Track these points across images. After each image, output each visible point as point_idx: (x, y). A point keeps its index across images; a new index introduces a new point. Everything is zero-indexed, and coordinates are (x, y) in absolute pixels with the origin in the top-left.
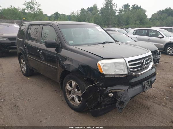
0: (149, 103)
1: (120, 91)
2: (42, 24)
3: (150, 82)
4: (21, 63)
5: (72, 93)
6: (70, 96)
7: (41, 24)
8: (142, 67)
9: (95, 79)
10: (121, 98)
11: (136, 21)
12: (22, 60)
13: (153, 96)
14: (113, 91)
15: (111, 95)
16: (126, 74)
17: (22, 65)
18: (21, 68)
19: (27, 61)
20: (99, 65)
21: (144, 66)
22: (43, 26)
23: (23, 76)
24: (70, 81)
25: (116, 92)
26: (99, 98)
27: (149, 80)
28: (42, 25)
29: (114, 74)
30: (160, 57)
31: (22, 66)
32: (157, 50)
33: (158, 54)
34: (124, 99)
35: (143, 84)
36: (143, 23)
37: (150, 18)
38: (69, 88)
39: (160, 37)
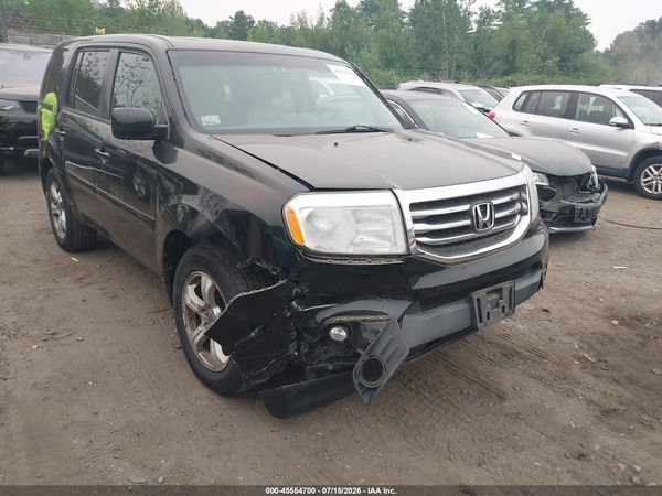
0: (508, 377)
1: (372, 321)
2: (117, 44)
3: (505, 293)
4: (50, 199)
5: (203, 322)
6: (197, 331)
7: (114, 47)
8: (474, 231)
9: (275, 270)
10: (374, 346)
11: (544, 59)
12: (54, 190)
13: (534, 351)
14: (344, 319)
15: (339, 333)
16: (398, 256)
17: (53, 206)
18: (52, 220)
19: (66, 190)
20: (292, 212)
21: (485, 225)
22: (120, 53)
23: (57, 250)
24: (195, 274)
25: (356, 324)
26: (293, 346)
27: (506, 285)
28: (117, 51)
29: (351, 251)
30: (599, 203)
31: (54, 212)
32: (589, 174)
33: (592, 190)
34: (384, 351)
35: (471, 299)
36: (576, 69)
37: (607, 51)
38: (192, 302)
39: (618, 125)
